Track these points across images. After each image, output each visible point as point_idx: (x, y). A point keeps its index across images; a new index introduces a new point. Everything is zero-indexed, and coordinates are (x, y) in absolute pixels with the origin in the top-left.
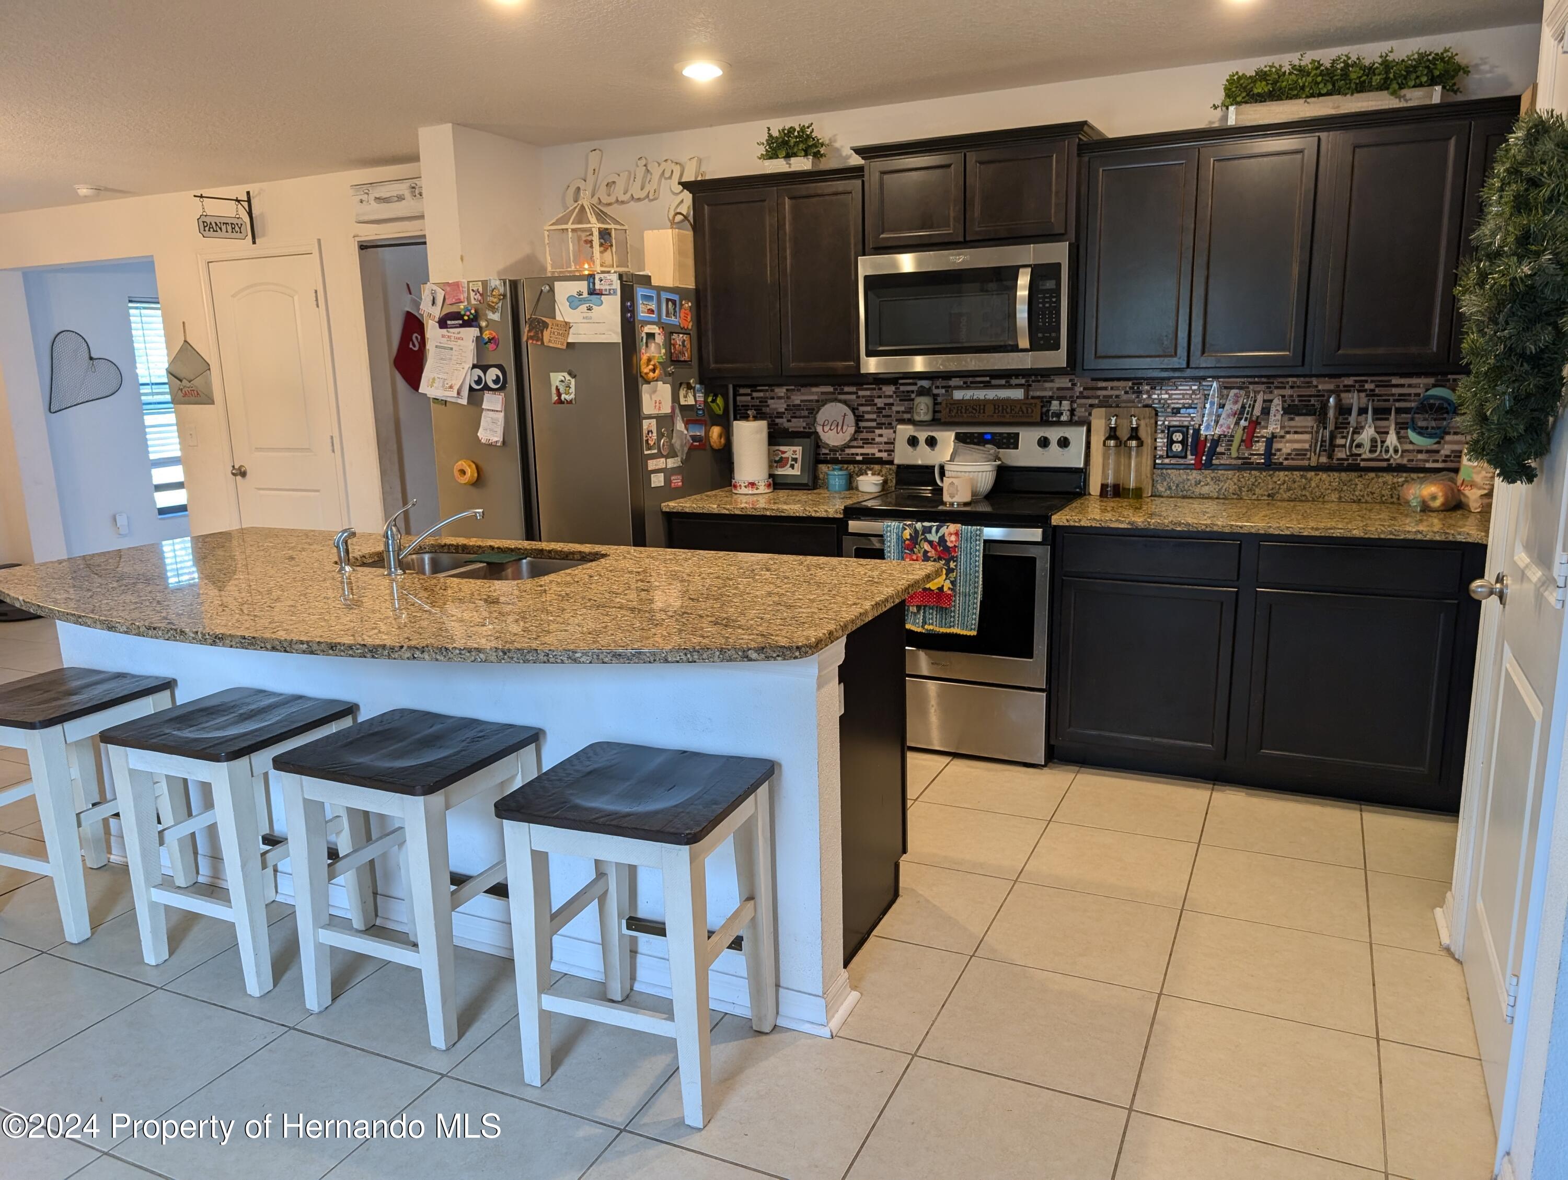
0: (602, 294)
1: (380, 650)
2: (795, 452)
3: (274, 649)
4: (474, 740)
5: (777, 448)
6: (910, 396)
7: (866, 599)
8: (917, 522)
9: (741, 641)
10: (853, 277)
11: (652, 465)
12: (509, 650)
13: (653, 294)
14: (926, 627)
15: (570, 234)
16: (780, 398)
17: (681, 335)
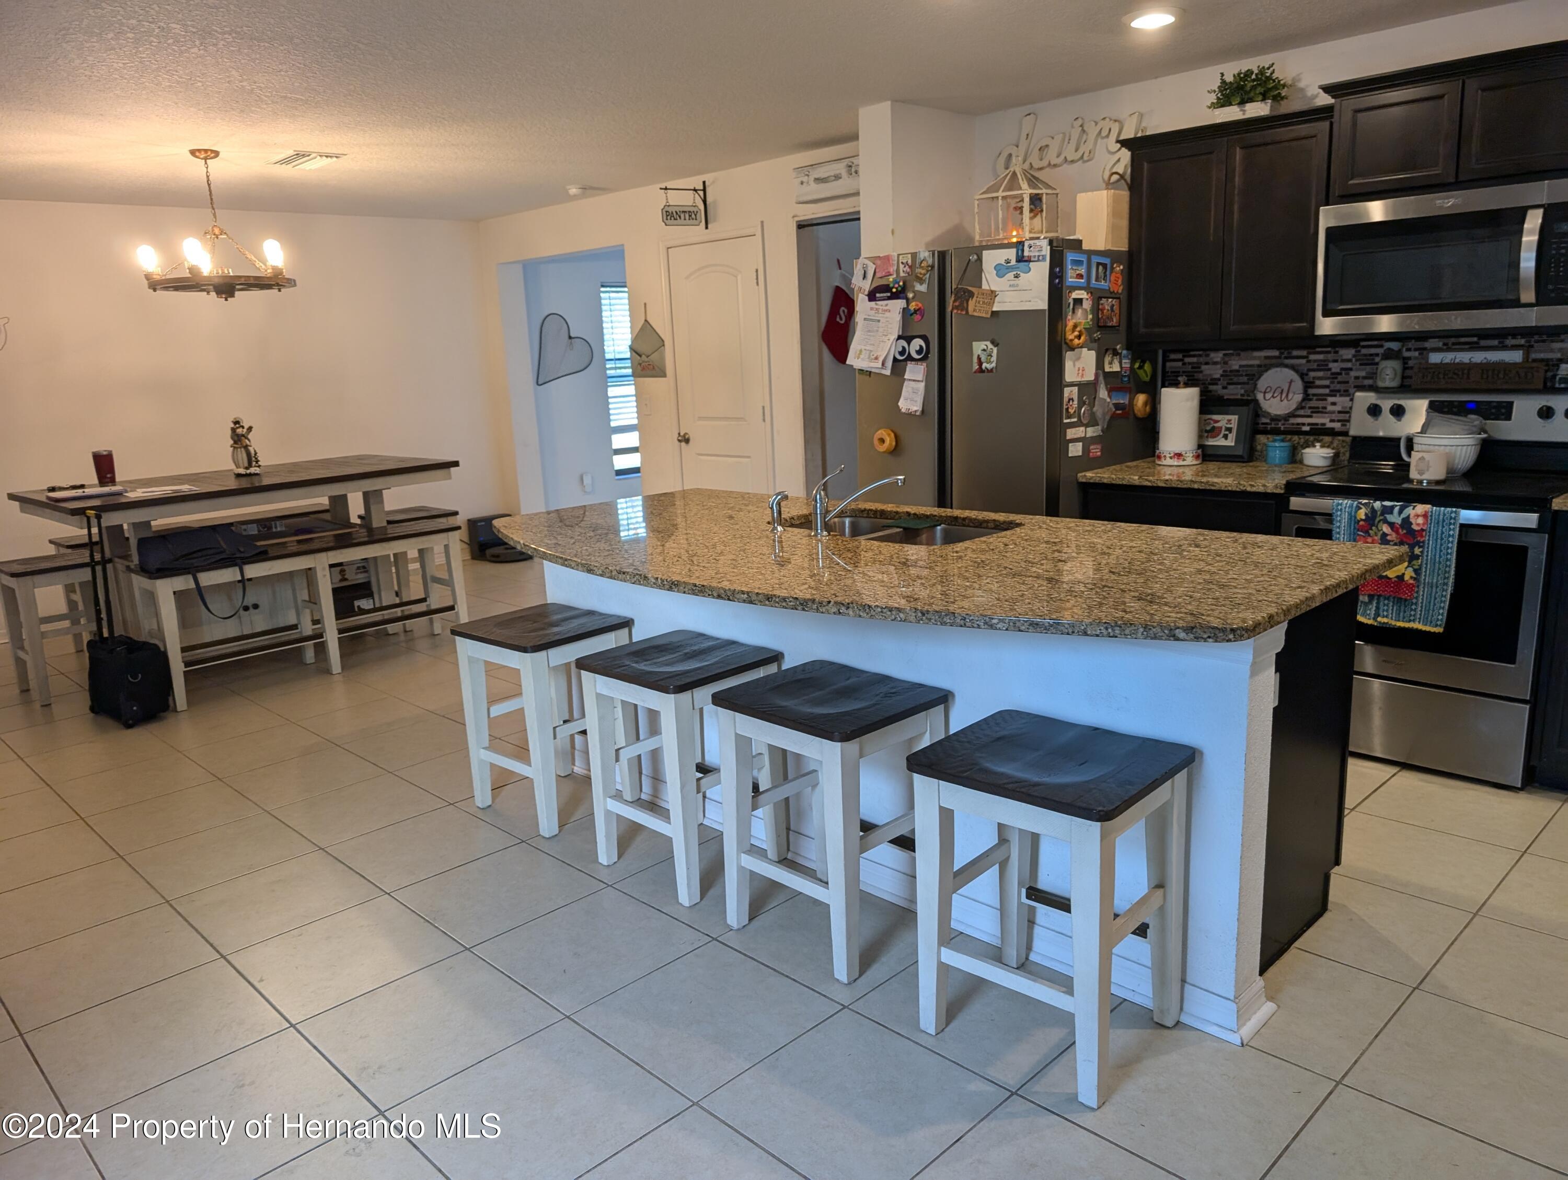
0: (1030, 261)
1: (810, 603)
2: (1229, 421)
3: (719, 597)
4: (888, 695)
5: (1209, 416)
6: (1373, 359)
7: (1313, 582)
8: (1375, 500)
9: (1168, 619)
10: (1312, 231)
11: (1071, 433)
12: (928, 612)
13: (1083, 258)
14: (1379, 619)
15: (1000, 202)
16: (1215, 363)
17: (1110, 300)
